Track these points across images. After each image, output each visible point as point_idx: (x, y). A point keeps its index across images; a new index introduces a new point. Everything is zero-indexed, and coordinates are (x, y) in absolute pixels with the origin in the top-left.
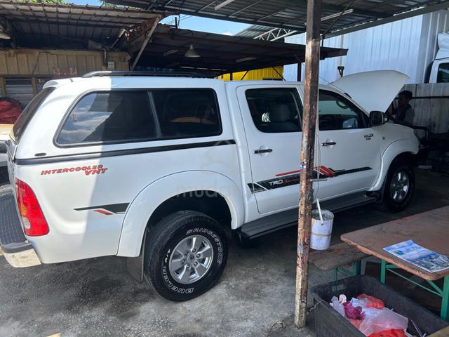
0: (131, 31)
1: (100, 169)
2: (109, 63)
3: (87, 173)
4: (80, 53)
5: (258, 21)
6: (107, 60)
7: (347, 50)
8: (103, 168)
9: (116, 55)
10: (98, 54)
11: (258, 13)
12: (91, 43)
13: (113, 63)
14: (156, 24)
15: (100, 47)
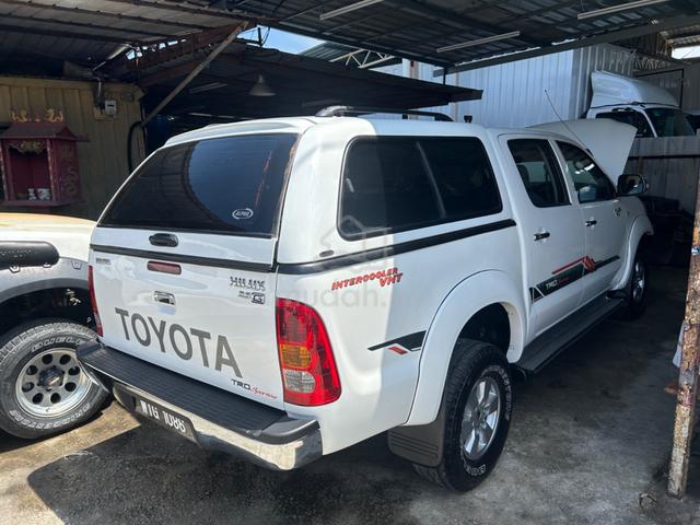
0: (145, 48)
1: (395, 276)
2: (107, 103)
3: (383, 283)
4: (51, 83)
5: (364, 43)
6: (103, 98)
7: (482, 91)
8: (399, 272)
9: (117, 88)
10: (85, 86)
11: (368, 30)
12: (68, 66)
13: (113, 102)
14: (231, 38)
15: (91, 74)
